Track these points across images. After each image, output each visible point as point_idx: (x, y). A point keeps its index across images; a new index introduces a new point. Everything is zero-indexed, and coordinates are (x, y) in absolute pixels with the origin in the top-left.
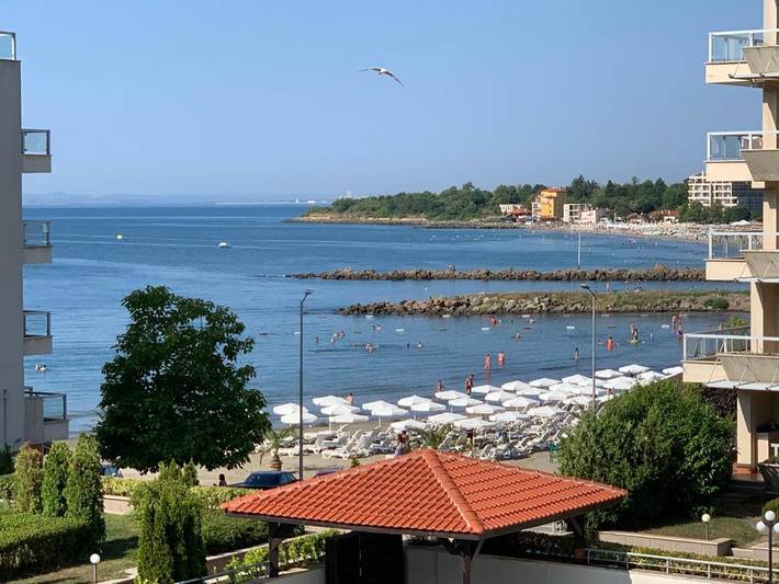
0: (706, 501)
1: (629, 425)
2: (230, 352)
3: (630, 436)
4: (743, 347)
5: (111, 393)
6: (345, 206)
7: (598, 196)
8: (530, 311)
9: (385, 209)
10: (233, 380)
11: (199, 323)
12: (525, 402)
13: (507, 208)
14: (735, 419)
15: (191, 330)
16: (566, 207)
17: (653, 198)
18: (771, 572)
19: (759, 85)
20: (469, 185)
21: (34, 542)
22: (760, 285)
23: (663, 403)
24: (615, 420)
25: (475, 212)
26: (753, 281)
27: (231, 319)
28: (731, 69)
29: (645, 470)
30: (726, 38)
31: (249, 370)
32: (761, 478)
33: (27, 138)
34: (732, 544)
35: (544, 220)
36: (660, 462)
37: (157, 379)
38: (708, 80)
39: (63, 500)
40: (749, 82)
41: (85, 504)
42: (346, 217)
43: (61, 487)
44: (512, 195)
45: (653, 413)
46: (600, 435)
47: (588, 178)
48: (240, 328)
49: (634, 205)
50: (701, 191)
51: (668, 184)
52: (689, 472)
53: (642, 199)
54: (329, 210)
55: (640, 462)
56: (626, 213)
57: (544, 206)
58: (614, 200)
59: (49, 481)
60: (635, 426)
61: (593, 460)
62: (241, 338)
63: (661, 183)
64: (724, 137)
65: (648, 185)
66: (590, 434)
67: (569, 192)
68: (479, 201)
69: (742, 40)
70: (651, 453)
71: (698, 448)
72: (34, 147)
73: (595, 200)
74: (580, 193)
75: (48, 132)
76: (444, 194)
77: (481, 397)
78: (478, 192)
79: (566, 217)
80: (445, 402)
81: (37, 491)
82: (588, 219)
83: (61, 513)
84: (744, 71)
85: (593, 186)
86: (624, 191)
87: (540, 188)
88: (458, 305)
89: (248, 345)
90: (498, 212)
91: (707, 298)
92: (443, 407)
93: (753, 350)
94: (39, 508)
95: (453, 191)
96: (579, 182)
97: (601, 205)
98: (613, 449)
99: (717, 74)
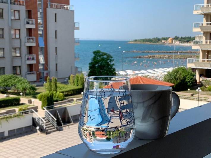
0: (189, 87)
1: (176, 73)
2: (110, 62)
3: (176, 75)
4: (198, 61)
5: (90, 68)
6: (136, 41)
7: (179, 39)
8: (165, 58)
9: (142, 41)
10: (111, 66)
11: (105, 57)
12: (162, 72)
13: (163, 41)
14: (196, 73)
15: (104, 58)
16: (173, 41)
17: (189, 39)
18: (199, 99)
19: (203, 14)
20: (157, 37)
21: (73, 90)
22: (202, 50)
23: (182, 70)
24: (173, 72)
25: (158, 42)
26: (200, 49)
27: (110, 56)
28: (198, 11)
29: (178, 81)
30: (197, 6)
31: (114, 65)
32: (200, 84)
33: (76, 24)
34: (193, 94)
35: (170, 43)
36: (181, 80)
37: (98, 66)
38: (194, 13)
39: (78, 84)
40: (201, 14)
41: (82, 84)
42: (136, 42)
43: (78, 81)
44: (164, 39)
45: (180, 71)
46: (170, 75)
47: (177, 36)
48: (112, 58)
49: (185, 41)
50: (197, 38)
51: (192, 37)
52: (187, 82)
53: (187, 40)
54: (133, 41)
55: (177, 80)
56: (184, 42)
57: (170, 41)
58: (182, 40)
59: (76, 80)
60: (177, 74)
61: (169, 79)
62: (112, 59)
63: (190, 37)
64: (196, 24)
65: (188, 37)
66: (169, 75)
67: (174, 38)
68: (159, 40)
69: (200, 6)
70: (180, 78)
71: (188, 78)
72: (76, 25)
73: (179, 40)
74: (176, 38)
75: (79, 23)
76: (153, 39)
77: (154, 71)
78: (158, 39)
79: (173, 43)
80: (148, 71)
81: (74, 82)
82: (177, 43)
83: (78, 86)
84: (200, 12)
85: (178, 37)
86: (184, 38)
87: (169, 38)
88: (153, 56)
89: (113, 60)
90: (162, 42)
91: (197, 56)
92: (147, 72)
93: (200, 61)
94: (74, 85)
95: (154, 38)
96: (176, 37)
97: (180, 41)
98: (173, 77)
99: (195, 12)
